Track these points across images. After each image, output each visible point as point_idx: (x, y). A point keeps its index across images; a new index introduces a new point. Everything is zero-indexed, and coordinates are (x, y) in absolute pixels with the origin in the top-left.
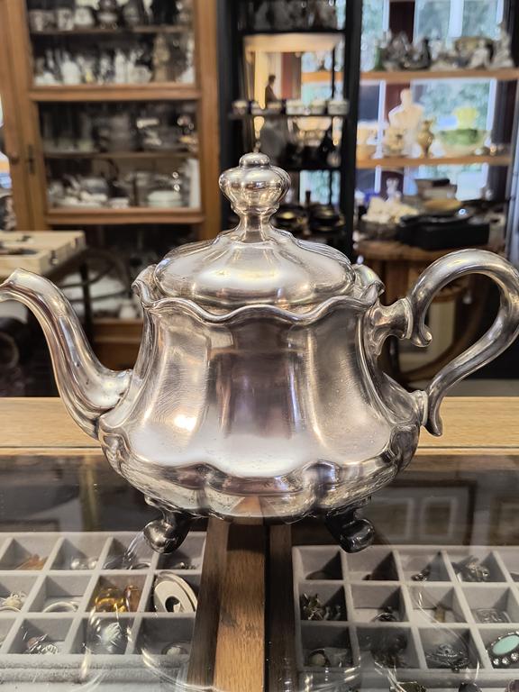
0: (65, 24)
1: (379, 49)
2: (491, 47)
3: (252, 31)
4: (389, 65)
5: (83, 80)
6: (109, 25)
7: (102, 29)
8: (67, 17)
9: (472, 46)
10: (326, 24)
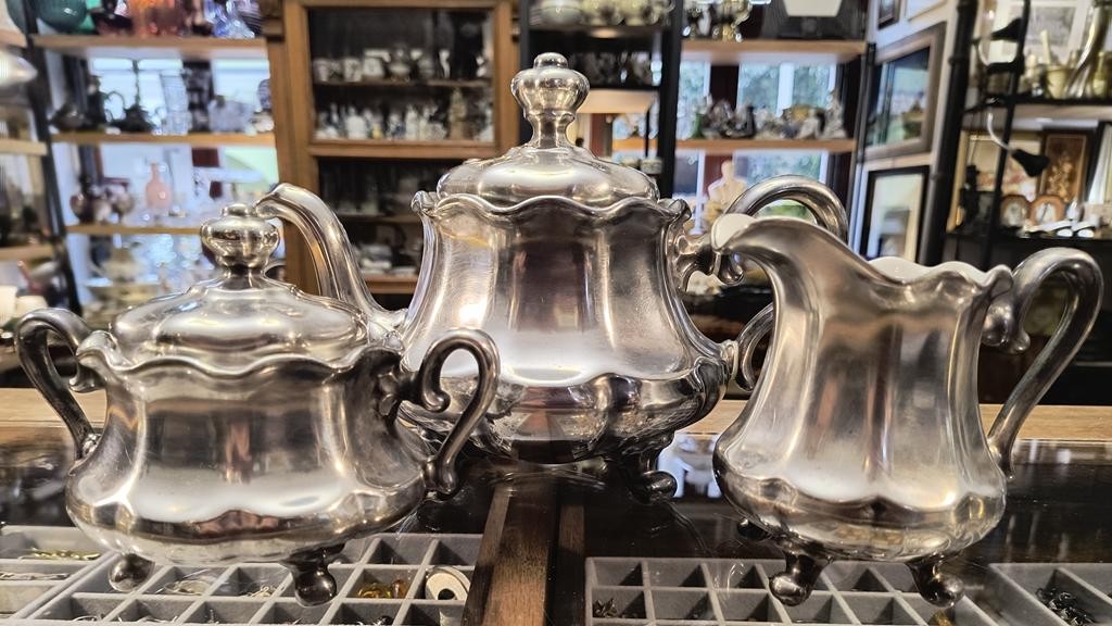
0: (353, 75)
1: (698, 114)
2: (822, 116)
4: (709, 134)
5: (370, 135)
6: (400, 78)
7: (394, 81)
8: (354, 67)
9: (801, 115)
10: (639, 82)
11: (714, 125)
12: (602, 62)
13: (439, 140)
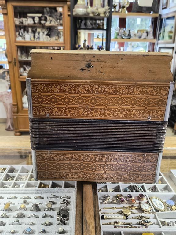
0: (25, 23)
1: (116, 32)
2: (147, 33)
3: (80, 29)
5: (31, 40)
9: (142, 32)
10: (101, 27)
11: (120, 34)
12: (91, 21)
13: (48, 41)
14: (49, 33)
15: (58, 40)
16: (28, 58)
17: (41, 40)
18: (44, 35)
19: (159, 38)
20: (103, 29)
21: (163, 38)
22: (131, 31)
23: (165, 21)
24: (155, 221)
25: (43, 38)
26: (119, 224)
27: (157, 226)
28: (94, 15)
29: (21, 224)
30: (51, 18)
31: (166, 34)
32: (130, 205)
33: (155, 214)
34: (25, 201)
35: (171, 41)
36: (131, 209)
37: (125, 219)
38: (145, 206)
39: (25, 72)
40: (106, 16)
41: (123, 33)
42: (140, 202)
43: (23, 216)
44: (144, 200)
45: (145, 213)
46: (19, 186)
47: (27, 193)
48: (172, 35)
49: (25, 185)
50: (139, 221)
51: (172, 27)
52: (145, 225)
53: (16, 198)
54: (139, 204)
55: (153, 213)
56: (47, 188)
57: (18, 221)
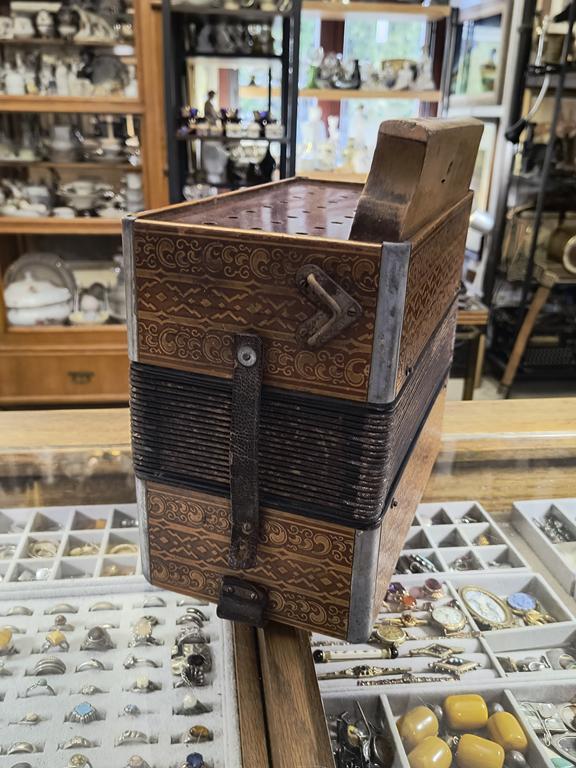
0: (5, 33)
1: (313, 67)
2: (414, 68)
3: (194, 53)
5: (27, 91)
8: (7, 26)
9: (397, 67)
10: (265, 48)
11: (324, 74)
12: (230, 29)
13: (87, 96)
14: (89, 70)
15: (121, 93)
16: (17, 154)
17: (63, 92)
18: (73, 77)
19: (453, 87)
20: (270, 55)
21: (465, 88)
22: (360, 64)
23: (471, 33)
24: (482, 659)
25: (68, 87)
26: (371, 674)
27: (491, 673)
28: (242, 7)
29: (55, 694)
30: (94, 18)
31: (476, 76)
32: (400, 615)
33: (478, 638)
34: (61, 622)
35: (492, 95)
36: (405, 626)
37: (387, 658)
38: (447, 616)
39: (10, 201)
40: (282, 9)
41: (336, 71)
42: (429, 604)
43: (59, 669)
44: (441, 597)
45: (449, 637)
46: (34, 574)
47: (65, 596)
48: (495, 76)
49: (54, 570)
50: (432, 661)
51: (494, 51)
52: (453, 673)
53: (28, 612)
54: (428, 610)
55: (474, 635)
56: (129, 577)
57: (45, 684)
